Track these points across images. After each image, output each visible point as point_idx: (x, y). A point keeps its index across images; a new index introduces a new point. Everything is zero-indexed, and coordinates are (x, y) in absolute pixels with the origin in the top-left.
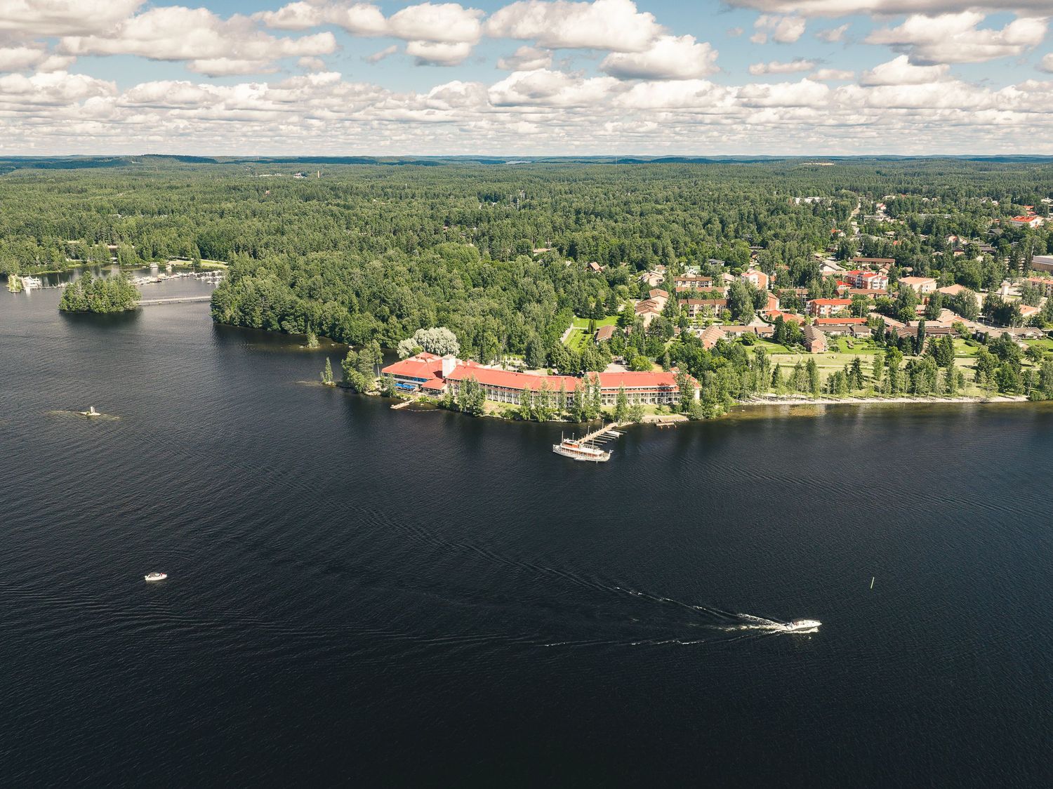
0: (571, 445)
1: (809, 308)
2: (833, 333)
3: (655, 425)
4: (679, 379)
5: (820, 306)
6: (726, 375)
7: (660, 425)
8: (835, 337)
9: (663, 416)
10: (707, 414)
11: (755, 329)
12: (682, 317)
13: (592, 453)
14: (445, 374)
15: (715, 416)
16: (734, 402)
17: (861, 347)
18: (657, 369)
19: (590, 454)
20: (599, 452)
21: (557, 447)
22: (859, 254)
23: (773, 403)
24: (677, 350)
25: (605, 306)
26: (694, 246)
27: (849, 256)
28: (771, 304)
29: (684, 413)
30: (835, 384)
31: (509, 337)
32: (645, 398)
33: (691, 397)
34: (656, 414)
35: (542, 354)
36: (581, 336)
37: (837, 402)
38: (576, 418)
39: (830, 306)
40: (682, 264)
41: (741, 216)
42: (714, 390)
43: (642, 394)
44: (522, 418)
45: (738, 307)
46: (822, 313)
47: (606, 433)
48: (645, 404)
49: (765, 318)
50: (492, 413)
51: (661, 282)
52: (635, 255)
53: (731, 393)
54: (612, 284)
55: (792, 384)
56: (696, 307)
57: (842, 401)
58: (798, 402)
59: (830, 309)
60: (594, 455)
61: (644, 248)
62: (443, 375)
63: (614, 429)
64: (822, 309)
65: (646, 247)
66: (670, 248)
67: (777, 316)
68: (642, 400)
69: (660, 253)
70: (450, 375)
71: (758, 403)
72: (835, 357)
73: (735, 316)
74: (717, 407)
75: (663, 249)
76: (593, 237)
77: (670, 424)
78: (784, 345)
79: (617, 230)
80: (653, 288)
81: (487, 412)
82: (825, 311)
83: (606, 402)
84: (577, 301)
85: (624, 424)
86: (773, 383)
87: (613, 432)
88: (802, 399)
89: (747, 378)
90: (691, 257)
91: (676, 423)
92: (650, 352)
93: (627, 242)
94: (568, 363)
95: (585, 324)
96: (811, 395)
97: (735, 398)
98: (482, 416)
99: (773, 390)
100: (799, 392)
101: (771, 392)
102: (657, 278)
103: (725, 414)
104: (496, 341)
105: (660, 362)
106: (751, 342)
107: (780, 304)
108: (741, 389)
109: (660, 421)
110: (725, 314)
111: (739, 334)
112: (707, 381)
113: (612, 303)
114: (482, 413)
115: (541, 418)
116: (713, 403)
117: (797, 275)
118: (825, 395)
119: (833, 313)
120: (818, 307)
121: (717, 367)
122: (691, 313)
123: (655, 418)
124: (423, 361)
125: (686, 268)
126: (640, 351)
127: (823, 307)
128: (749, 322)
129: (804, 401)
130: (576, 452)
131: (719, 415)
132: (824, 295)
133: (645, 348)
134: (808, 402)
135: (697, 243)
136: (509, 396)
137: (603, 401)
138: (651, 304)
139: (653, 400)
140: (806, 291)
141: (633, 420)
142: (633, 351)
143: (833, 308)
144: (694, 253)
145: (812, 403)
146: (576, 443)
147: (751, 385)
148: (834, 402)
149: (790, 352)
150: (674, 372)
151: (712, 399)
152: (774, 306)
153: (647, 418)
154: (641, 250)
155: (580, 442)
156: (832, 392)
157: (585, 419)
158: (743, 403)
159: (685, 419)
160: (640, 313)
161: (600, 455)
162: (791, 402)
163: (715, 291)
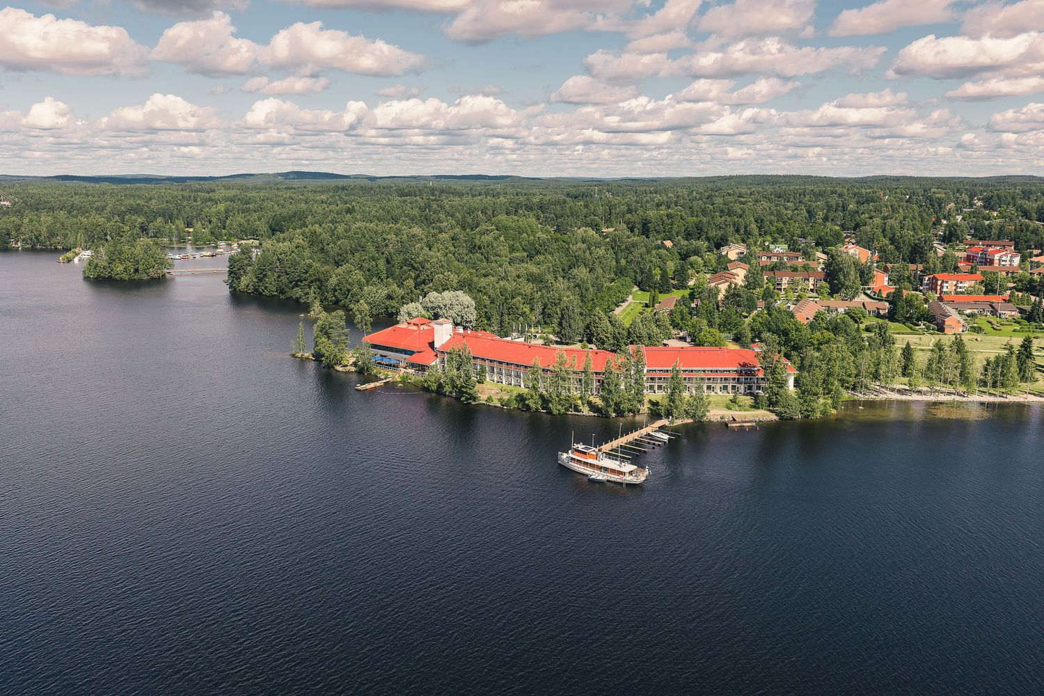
0: (585, 453)
1: (927, 284)
2: (968, 312)
3: (726, 425)
4: (764, 358)
5: (943, 282)
6: (835, 354)
7: (734, 425)
8: (972, 316)
9: (740, 413)
10: (807, 410)
11: (863, 304)
12: (768, 288)
13: (618, 468)
14: (437, 345)
15: (818, 415)
16: (846, 395)
17: (1011, 328)
18: (733, 347)
19: (613, 471)
20: (628, 467)
21: (565, 455)
22: (968, 237)
23: (904, 398)
24: (761, 323)
25: (673, 279)
26: (781, 225)
27: (958, 239)
28: (878, 279)
29: (771, 408)
30: (997, 373)
31: (545, 306)
32: (713, 385)
33: (782, 384)
34: (729, 408)
35: (579, 325)
36: (640, 308)
37: (1001, 400)
38: (607, 411)
39: (955, 283)
40: (767, 244)
41: (829, 207)
42: (818, 375)
43: (709, 379)
44: (528, 408)
45: (838, 279)
46: (945, 290)
47: (649, 435)
48: (713, 393)
49: (872, 295)
50: (490, 399)
51: (742, 256)
52: (713, 233)
53: (842, 381)
54: (684, 257)
55: (934, 371)
56: (785, 280)
57: (1011, 399)
58: (942, 398)
59: (956, 285)
60: (620, 473)
61: (724, 226)
62: (435, 347)
63: (662, 429)
64: (945, 285)
65: (726, 226)
66: (753, 226)
67: (887, 292)
68: (709, 388)
69: (742, 231)
70: (443, 346)
71: (882, 397)
72: (979, 339)
73: (834, 291)
74: (821, 401)
75: (746, 228)
76: (667, 216)
77: (749, 424)
78: (904, 323)
79: (695, 209)
80: (731, 261)
81: (483, 398)
82: (949, 287)
83: (656, 388)
84: (638, 271)
85: (678, 422)
86: (905, 368)
87: (659, 435)
88: (949, 394)
89: (866, 359)
90: (776, 235)
91: (759, 423)
92: (724, 326)
93: (705, 220)
94: (609, 335)
95: (646, 297)
96: (962, 389)
97: (847, 388)
98: (473, 403)
99: (906, 380)
100: (942, 384)
101: (900, 383)
102: (738, 251)
103: (834, 412)
104: (527, 310)
105: (737, 339)
106: (860, 319)
107: (890, 280)
108: (857, 376)
109: (734, 420)
110: (822, 287)
111: (841, 310)
112: (807, 363)
113: (681, 276)
114: (475, 399)
115: (556, 408)
116: (816, 394)
117: (906, 250)
118: (983, 389)
119: (959, 290)
120: (939, 282)
121: (820, 344)
122: (779, 287)
123: (728, 414)
124: (415, 328)
125: (772, 246)
126: (711, 324)
127: (947, 282)
128: (854, 297)
129: (953, 397)
130: (592, 466)
131: (824, 413)
132: (945, 269)
133: (718, 321)
134: (958, 398)
135: (784, 223)
136: (518, 376)
137: (651, 387)
138: (728, 275)
139: (725, 388)
140: (920, 267)
141: (693, 416)
142: (700, 323)
143: (960, 285)
144: (780, 231)
145: (964, 399)
146: (593, 450)
147: (873, 370)
148: (998, 400)
149: (914, 332)
150: (757, 350)
151: (814, 389)
152: (882, 282)
153: (715, 414)
154: (720, 228)
155: (600, 450)
156: (994, 385)
157: (620, 413)
158: (860, 397)
159: (773, 417)
160: (714, 284)
161: (631, 473)
162: (932, 398)
163: (808, 264)
